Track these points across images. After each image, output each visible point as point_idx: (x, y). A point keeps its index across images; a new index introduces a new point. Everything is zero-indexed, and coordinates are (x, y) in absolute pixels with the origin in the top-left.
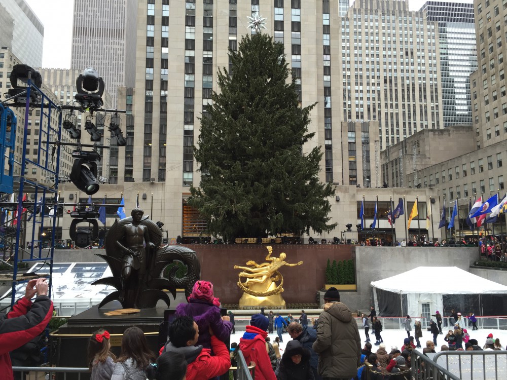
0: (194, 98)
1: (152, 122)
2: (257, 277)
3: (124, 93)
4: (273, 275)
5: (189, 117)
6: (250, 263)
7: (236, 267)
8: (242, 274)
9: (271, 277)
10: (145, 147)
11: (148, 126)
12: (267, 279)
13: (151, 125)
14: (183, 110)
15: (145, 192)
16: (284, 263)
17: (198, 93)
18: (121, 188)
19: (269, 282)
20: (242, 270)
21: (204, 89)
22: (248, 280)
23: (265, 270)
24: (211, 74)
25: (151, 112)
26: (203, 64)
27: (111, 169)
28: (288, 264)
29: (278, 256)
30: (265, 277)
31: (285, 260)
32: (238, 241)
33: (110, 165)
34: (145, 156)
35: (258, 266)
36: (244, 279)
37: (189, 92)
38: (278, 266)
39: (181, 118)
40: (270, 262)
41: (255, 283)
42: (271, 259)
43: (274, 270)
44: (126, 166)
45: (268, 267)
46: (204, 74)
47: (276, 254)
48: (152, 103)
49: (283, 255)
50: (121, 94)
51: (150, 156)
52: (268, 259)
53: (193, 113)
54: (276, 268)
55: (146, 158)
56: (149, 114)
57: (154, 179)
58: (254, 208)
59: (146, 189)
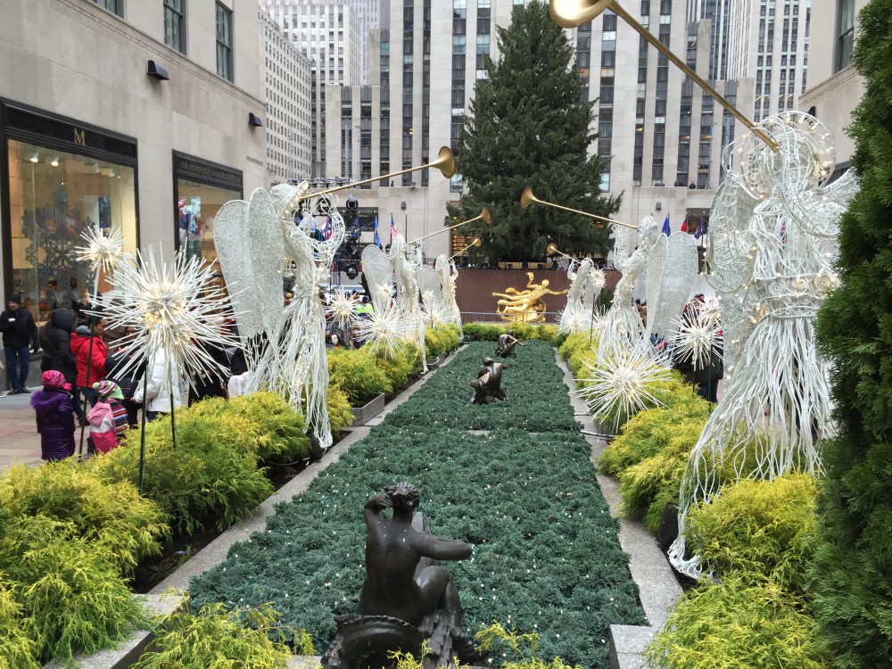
0: (464, 70)
1: (412, 100)
2: (518, 305)
3: (378, 38)
4: (536, 303)
5: (457, 98)
6: (509, 290)
7: (495, 294)
8: (500, 302)
9: (534, 305)
10: (404, 136)
11: (408, 107)
12: (529, 307)
13: (412, 105)
14: (450, 87)
15: (404, 200)
16: (547, 291)
17: (471, 63)
18: (375, 195)
19: (531, 310)
20: (502, 298)
21: (478, 55)
22: (507, 308)
23: (525, 298)
24: (488, 32)
25: (411, 85)
26: (478, 20)
27: (364, 164)
28: (552, 292)
29: (540, 283)
30: (525, 306)
31: (548, 287)
32: (502, 265)
33: (362, 159)
34: (404, 149)
35: (518, 293)
36: (502, 307)
37: (459, 60)
38: (541, 294)
39: (448, 99)
40: (532, 290)
41: (515, 312)
42: (533, 286)
43: (536, 298)
44: (381, 159)
45: (529, 295)
46: (479, 33)
47: (538, 281)
48: (412, 73)
49: (546, 282)
50: (373, 41)
51: (410, 148)
52: (529, 286)
53: (463, 91)
54: (538, 296)
55: (406, 152)
56: (408, 89)
57: (415, 183)
58: (515, 230)
59: (406, 196)
